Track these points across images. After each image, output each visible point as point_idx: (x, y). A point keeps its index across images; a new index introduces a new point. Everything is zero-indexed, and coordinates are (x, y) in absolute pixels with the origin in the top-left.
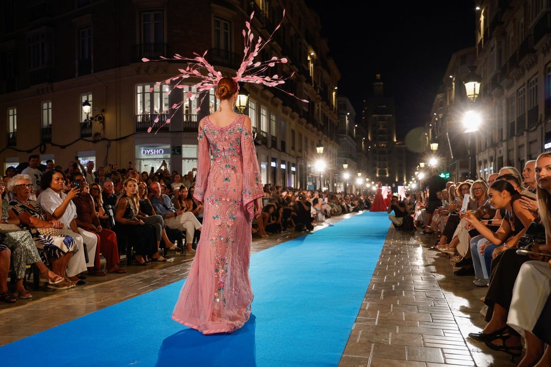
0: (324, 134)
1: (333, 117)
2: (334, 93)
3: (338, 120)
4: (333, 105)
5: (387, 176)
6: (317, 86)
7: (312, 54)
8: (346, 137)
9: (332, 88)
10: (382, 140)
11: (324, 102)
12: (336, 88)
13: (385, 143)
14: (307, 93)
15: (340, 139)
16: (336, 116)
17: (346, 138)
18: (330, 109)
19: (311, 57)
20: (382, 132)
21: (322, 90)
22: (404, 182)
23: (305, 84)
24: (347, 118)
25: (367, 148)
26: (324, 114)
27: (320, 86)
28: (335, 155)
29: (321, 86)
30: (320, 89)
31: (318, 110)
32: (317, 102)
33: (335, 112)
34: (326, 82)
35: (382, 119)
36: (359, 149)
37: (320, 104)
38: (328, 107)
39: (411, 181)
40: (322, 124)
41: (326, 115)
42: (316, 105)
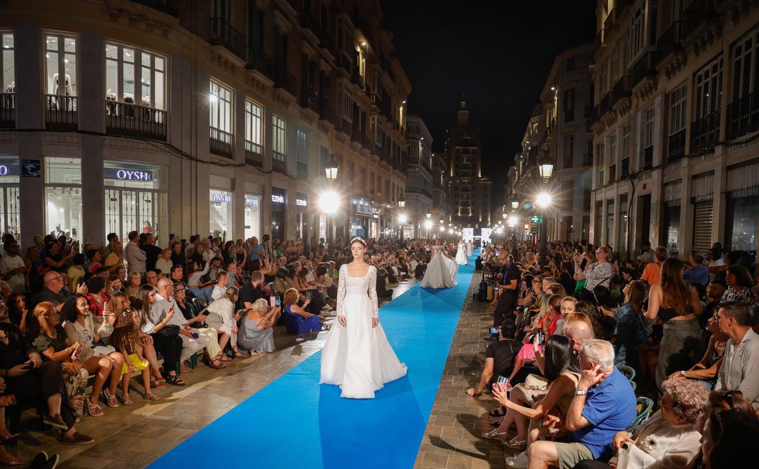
0: (381, 160)
1: (398, 139)
2: (401, 109)
3: (407, 144)
4: (399, 124)
5: (470, 215)
6: (371, 92)
7: (364, 44)
8: (418, 167)
9: (398, 101)
10: (466, 175)
11: (384, 117)
12: (404, 102)
13: (469, 179)
14: (349, 96)
15: (409, 170)
16: (403, 139)
17: (419, 169)
18: (394, 128)
19: (362, 48)
20: (465, 167)
21: (381, 99)
22: (488, 222)
23: (346, 82)
24: (420, 144)
25: (446, 183)
26: (384, 133)
27: (376, 92)
28: (402, 189)
29: (378, 92)
30: (376, 97)
31: (373, 125)
32: (371, 114)
33: (402, 133)
34: (388, 90)
35: (466, 152)
36: (437, 184)
37: (376, 116)
38: (390, 125)
39: (497, 223)
40: (381, 146)
41: (387, 133)
42: (371, 118)
